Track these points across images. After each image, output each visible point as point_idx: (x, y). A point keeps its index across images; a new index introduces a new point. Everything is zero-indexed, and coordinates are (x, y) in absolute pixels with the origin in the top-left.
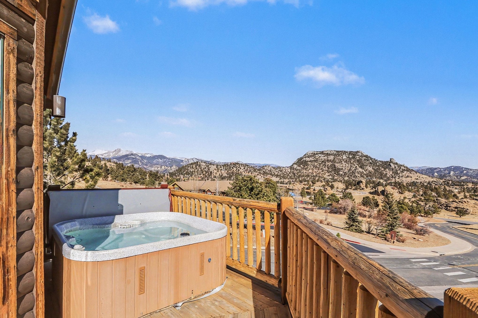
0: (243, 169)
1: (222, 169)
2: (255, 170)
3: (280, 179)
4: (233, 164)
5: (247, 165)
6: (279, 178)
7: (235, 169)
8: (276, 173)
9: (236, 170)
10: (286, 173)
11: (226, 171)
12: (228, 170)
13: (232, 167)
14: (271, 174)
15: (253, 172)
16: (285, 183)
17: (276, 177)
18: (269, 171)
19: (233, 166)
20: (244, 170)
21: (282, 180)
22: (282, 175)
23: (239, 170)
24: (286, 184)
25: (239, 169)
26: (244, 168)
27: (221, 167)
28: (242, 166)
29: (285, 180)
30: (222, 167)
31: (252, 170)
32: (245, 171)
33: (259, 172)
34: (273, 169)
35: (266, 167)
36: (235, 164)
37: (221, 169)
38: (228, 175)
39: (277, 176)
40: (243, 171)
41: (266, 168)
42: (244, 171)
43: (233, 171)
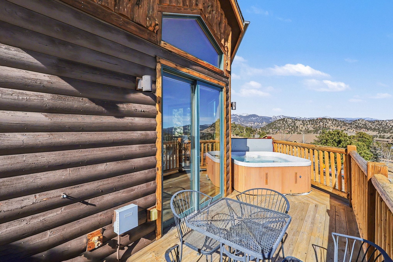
0: (330, 124)
1: (307, 124)
2: (345, 124)
3: (378, 134)
4: (320, 119)
5: (336, 120)
6: (377, 133)
7: (321, 124)
8: (373, 127)
9: (323, 124)
10: (387, 127)
11: (313, 126)
12: (314, 125)
13: (318, 122)
14: (366, 128)
15: (343, 126)
16: (386, 137)
17: (373, 131)
18: (363, 124)
19: (319, 121)
20: (332, 124)
21: (382, 134)
22: (381, 129)
23: (326, 125)
24: (388, 138)
25: (326, 123)
26: (332, 123)
27: (307, 122)
28: (329, 121)
29: (386, 134)
30: (308, 122)
31: (341, 124)
32: (333, 125)
33: (350, 126)
34: (368, 123)
35: (359, 120)
36: (322, 120)
37: (306, 124)
38: (314, 129)
39: (374, 130)
40: (331, 125)
41: (359, 122)
42: (332, 126)
43: (320, 125)
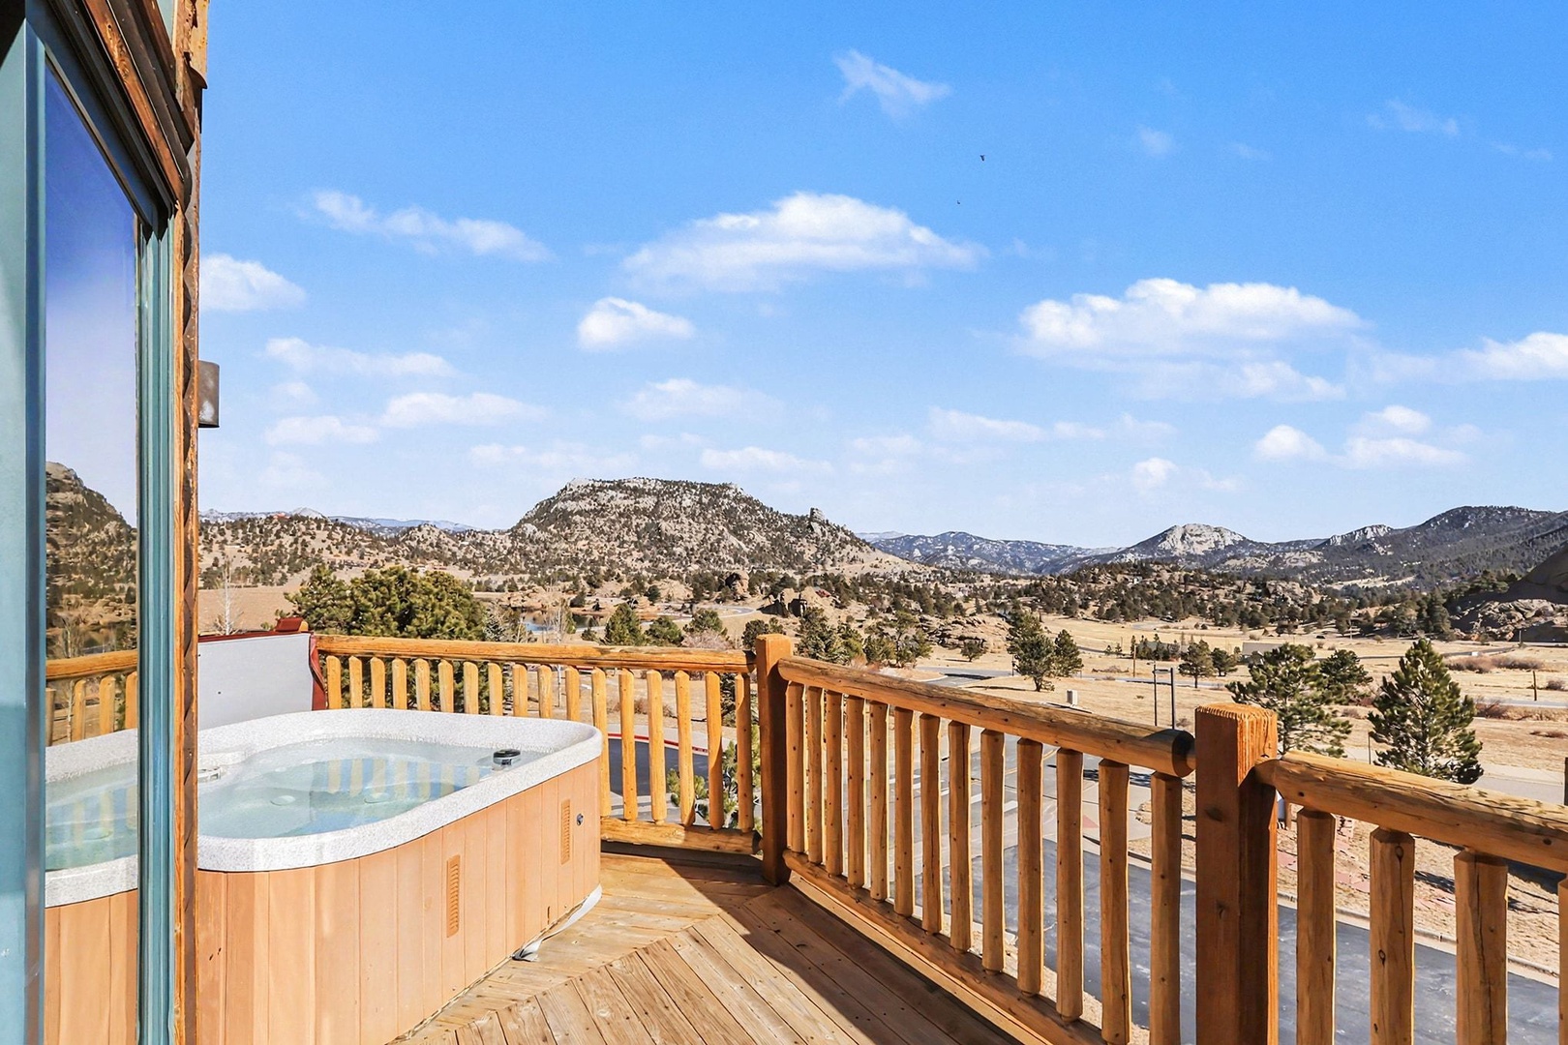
0: (324, 541)
1: (225, 542)
2: (375, 543)
3: (474, 575)
4: (281, 519)
5: (343, 525)
6: (472, 572)
7: (287, 540)
8: (460, 554)
9: (296, 542)
10: (495, 554)
11: (249, 549)
12: (257, 544)
13: (274, 530)
14: (440, 558)
15: (368, 550)
16: (495, 587)
17: (461, 568)
18: (431, 545)
19: (279, 527)
20: (329, 542)
21: (484, 579)
22: (482, 560)
23: (305, 544)
24: (500, 590)
25: (308, 538)
26: (330, 537)
27: (222, 533)
28: (319, 528)
29: (493, 577)
30: (228, 533)
31: (363, 544)
32: (333, 548)
33: (391, 549)
34: (446, 539)
35: (420, 530)
36: (290, 521)
37: (220, 538)
38: (255, 561)
39: (465, 563)
40: (325, 545)
41: (419, 534)
42: (329, 548)
43: (281, 546)
